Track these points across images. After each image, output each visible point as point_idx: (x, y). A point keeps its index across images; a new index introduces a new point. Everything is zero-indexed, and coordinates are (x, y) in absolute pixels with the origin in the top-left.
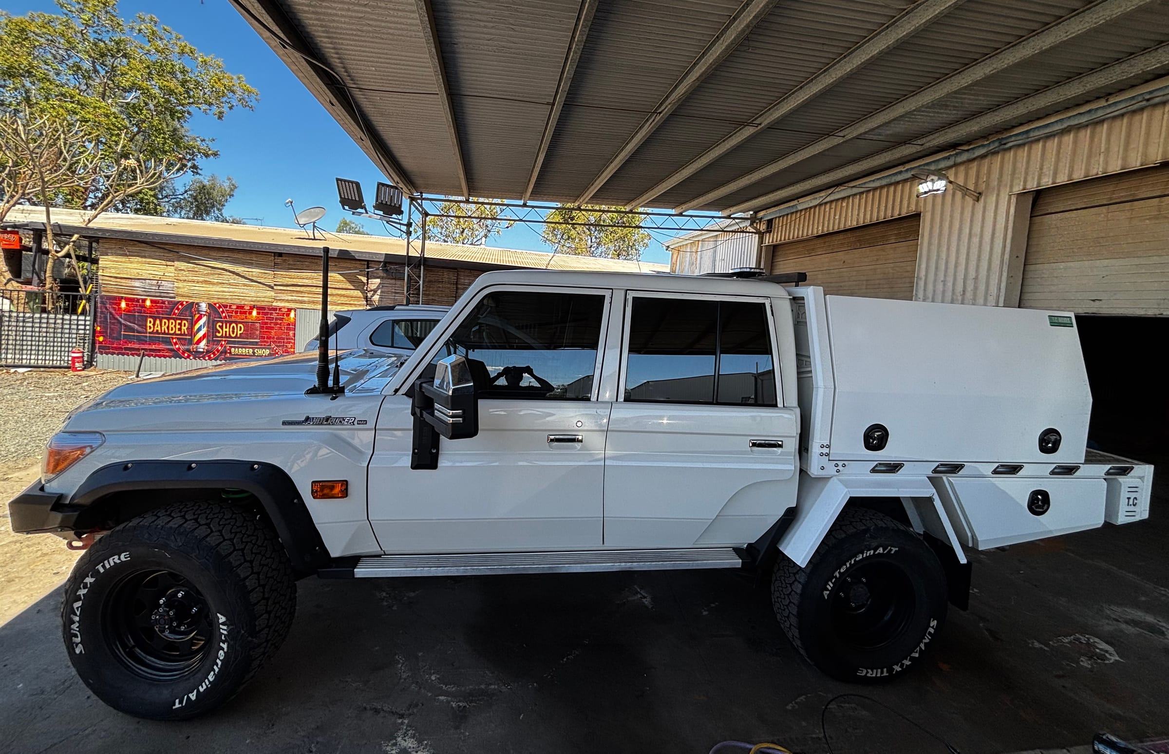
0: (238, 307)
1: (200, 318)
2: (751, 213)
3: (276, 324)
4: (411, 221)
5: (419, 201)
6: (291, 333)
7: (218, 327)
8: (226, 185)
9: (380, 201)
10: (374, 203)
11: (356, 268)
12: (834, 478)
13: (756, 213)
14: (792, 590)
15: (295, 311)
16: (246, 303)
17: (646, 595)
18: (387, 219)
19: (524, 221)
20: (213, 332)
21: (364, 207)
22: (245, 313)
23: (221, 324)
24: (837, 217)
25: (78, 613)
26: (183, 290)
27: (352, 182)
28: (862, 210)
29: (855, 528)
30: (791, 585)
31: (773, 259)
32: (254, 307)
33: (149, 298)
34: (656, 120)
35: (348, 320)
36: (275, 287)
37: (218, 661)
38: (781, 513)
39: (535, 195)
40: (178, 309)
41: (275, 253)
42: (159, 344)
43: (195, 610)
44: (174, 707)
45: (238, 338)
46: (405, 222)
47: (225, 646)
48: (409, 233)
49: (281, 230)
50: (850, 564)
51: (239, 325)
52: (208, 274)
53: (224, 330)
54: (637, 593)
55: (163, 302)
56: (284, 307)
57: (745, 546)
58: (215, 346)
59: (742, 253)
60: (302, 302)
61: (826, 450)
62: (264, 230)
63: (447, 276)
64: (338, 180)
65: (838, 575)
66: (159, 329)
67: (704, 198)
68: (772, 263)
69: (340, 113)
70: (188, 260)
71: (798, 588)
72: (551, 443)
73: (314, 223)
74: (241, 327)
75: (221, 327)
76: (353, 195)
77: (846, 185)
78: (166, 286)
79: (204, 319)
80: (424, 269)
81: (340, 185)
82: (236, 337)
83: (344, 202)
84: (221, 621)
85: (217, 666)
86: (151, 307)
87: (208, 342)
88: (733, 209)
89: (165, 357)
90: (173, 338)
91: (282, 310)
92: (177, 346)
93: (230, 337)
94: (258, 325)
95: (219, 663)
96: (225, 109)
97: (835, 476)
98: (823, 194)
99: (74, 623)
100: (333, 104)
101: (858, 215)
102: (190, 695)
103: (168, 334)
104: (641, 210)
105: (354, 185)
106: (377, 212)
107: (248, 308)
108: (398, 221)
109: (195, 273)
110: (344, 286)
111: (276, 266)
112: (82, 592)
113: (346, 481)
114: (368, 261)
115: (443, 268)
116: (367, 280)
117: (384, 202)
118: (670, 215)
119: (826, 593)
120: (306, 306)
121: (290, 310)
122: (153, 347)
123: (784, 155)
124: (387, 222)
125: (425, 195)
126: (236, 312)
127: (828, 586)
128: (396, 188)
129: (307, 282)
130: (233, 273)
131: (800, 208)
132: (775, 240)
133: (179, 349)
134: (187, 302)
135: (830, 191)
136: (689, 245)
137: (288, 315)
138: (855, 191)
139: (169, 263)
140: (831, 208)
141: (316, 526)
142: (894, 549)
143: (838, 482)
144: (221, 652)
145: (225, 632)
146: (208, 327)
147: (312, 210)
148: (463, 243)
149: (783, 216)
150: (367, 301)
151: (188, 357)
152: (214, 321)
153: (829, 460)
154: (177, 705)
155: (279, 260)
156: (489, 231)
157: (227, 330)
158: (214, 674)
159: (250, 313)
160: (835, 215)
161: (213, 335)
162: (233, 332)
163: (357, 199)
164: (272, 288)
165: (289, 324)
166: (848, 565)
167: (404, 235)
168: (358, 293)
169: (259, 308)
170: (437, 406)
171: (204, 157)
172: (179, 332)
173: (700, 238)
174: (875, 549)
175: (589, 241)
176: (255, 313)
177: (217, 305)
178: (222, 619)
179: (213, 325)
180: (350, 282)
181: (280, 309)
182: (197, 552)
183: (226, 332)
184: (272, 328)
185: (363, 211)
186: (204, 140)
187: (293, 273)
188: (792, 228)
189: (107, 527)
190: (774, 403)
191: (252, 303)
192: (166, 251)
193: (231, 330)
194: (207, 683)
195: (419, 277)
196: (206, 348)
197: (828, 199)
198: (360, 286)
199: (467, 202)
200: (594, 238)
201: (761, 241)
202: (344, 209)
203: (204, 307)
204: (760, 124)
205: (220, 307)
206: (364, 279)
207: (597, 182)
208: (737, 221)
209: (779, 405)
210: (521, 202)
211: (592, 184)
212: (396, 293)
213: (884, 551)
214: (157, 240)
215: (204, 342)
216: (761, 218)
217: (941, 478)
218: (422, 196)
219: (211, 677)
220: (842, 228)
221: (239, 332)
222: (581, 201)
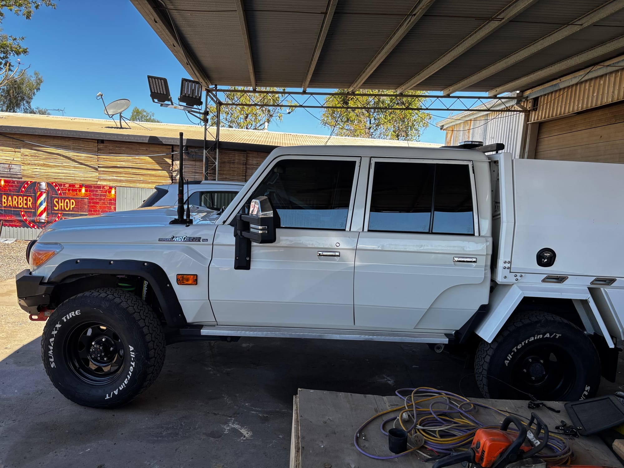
0: (70, 186)
1: (41, 195)
2: (518, 92)
3: (101, 199)
4: (208, 110)
5: (214, 93)
6: (112, 207)
7: (55, 202)
8: (33, 79)
9: (184, 94)
10: (179, 95)
11: (163, 152)
12: (515, 285)
13: (522, 92)
14: (485, 361)
15: (115, 189)
16: (76, 182)
17: (390, 380)
18: (189, 109)
19: (304, 107)
20: (51, 207)
21: (170, 100)
22: (76, 190)
23: (57, 200)
24: (595, 94)
25: (52, 345)
26: (27, 172)
27: (161, 79)
28: (617, 88)
29: (530, 320)
30: (484, 358)
31: (538, 136)
32: (83, 186)
33: (3, 179)
34: (411, 21)
35: (166, 192)
36: (99, 169)
37: (130, 372)
38: (476, 308)
39: (313, 83)
40: (24, 187)
41: (98, 140)
42: (11, 216)
43: (111, 349)
44: (106, 398)
45: (71, 211)
46: (202, 111)
47: (133, 364)
48: (206, 121)
49: (89, 120)
50: (525, 343)
51: (72, 201)
52: (45, 158)
53: (60, 204)
54: (384, 378)
55: (14, 182)
56: (107, 186)
57: (453, 333)
58: (53, 218)
59: (510, 130)
60: (120, 181)
61: (508, 265)
62: (76, 120)
63: (238, 157)
64: (149, 77)
65: (515, 350)
66: (11, 204)
67: (468, 80)
68: (538, 139)
69: (159, 27)
70: (31, 147)
71: (488, 359)
72: (320, 257)
73: (121, 113)
74: (73, 202)
75: (58, 202)
76: (161, 90)
77: (602, 64)
78: (16, 169)
79: (44, 196)
80: (219, 151)
81: (151, 81)
82: (69, 210)
83: (154, 95)
84: (131, 350)
85: (129, 375)
86: (5, 186)
87: (48, 214)
88: (499, 89)
89: (16, 226)
90: (21, 212)
91: (105, 188)
92: (25, 218)
93: (65, 210)
94: (86, 200)
95: (131, 374)
96: (32, 9)
97: (515, 283)
98: (582, 73)
99: (50, 350)
100: (156, 22)
101: (613, 92)
102: (115, 392)
103: (18, 208)
104: (411, 92)
105: (162, 81)
106: (182, 103)
107: (78, 186)
108: (198, 111)
109: (36, 158)
110: (153, 167)
111: (99, 151)
112: (54, 332)
113: (197, 275)
114: (172, 146)
115: (234, 150)
116: (172, 162)
117: (187, 95)
118: (438, 97)
119: (507, 362)
120: (124, 184)
121: (111, 188)
122: (7, 218)
123: (534, 41)
124: (189, 112)
125: (219, 87)
126: (69, 190)
127: (508, 357)
128: (197, 83)
129: (124, 164)
130: (66, 157)
131: (562, 86)
132: (540, 118)
133: (26, 220)
134: (31, 182)
135: (588, 70)
136: (462, 125)
137: (110, 192)
138: (610, 69)
139: (17, 150)
140: (590, 86)
141: (179, 301)
142: (558, 335)
143: (518, 288)
144: (131, 367)
145: (134, 356)
146: (47, 203)
147: (119, 102)
148: (247, 128)
149: (548, 94)
150: (172, 180)
151: (33, 227)
152: (52, 197)
153: (510, 272)
154: (107, 397)
155: (101, 146)
156: (271, 116)
157: (62, 204)
158: (128, 380)
159: (80, 191)
160: (593, 93)
161: (51, 209)
162: (67, 207)
163: (165, 93)
164: (97, 169)
165: (111, 200)
166: (523, 344)
167: (203, 123)
168: (165, 173)
169: (86, 187)
170: (252, 226)
171: (16, 55)
172: (26, 207)
173: (471, 117)
174: (544, 335)
175: (369, 122)
176: (83, 190)
177: (54, 184)
178: (132, 348)
179: (51, 200)
180: (158, 163)
181: (103, 187)
182: (117, 311)
183: (61, 206)
184: (97, 203)
185: (169, 103)
186: (15, 39)
187: (112, 157)
188: (556, 105)
189: (51, 308)
190: (472, 233)
191: (81, 182)
192: (15, 140)
193: (65, 204)
194: (124, 385)
195: (215, 159)
196: (47, 219)
197: (587, 78)
198: (166, 167)
199: (254, 91)
200: (373, 119)
201: (527, 119)
202: (154, 101)
203: (44, 185)
204: (503, 19)
205: (56, 186)
206: (169, 161)
207: (368, 70)
208: (503, 100)
209: (475, 235)
210: (301, 90)
211: (364, 72)
212: (195, 172)
213: (550, 336)
214: (8, 131)
215: (44, 215)
216: (527, 97)
217: (600, 288)
218: (216, 88)
219: (126, 382)
220: (599, 104)
221: (72, 206)
222: (355, 86)
